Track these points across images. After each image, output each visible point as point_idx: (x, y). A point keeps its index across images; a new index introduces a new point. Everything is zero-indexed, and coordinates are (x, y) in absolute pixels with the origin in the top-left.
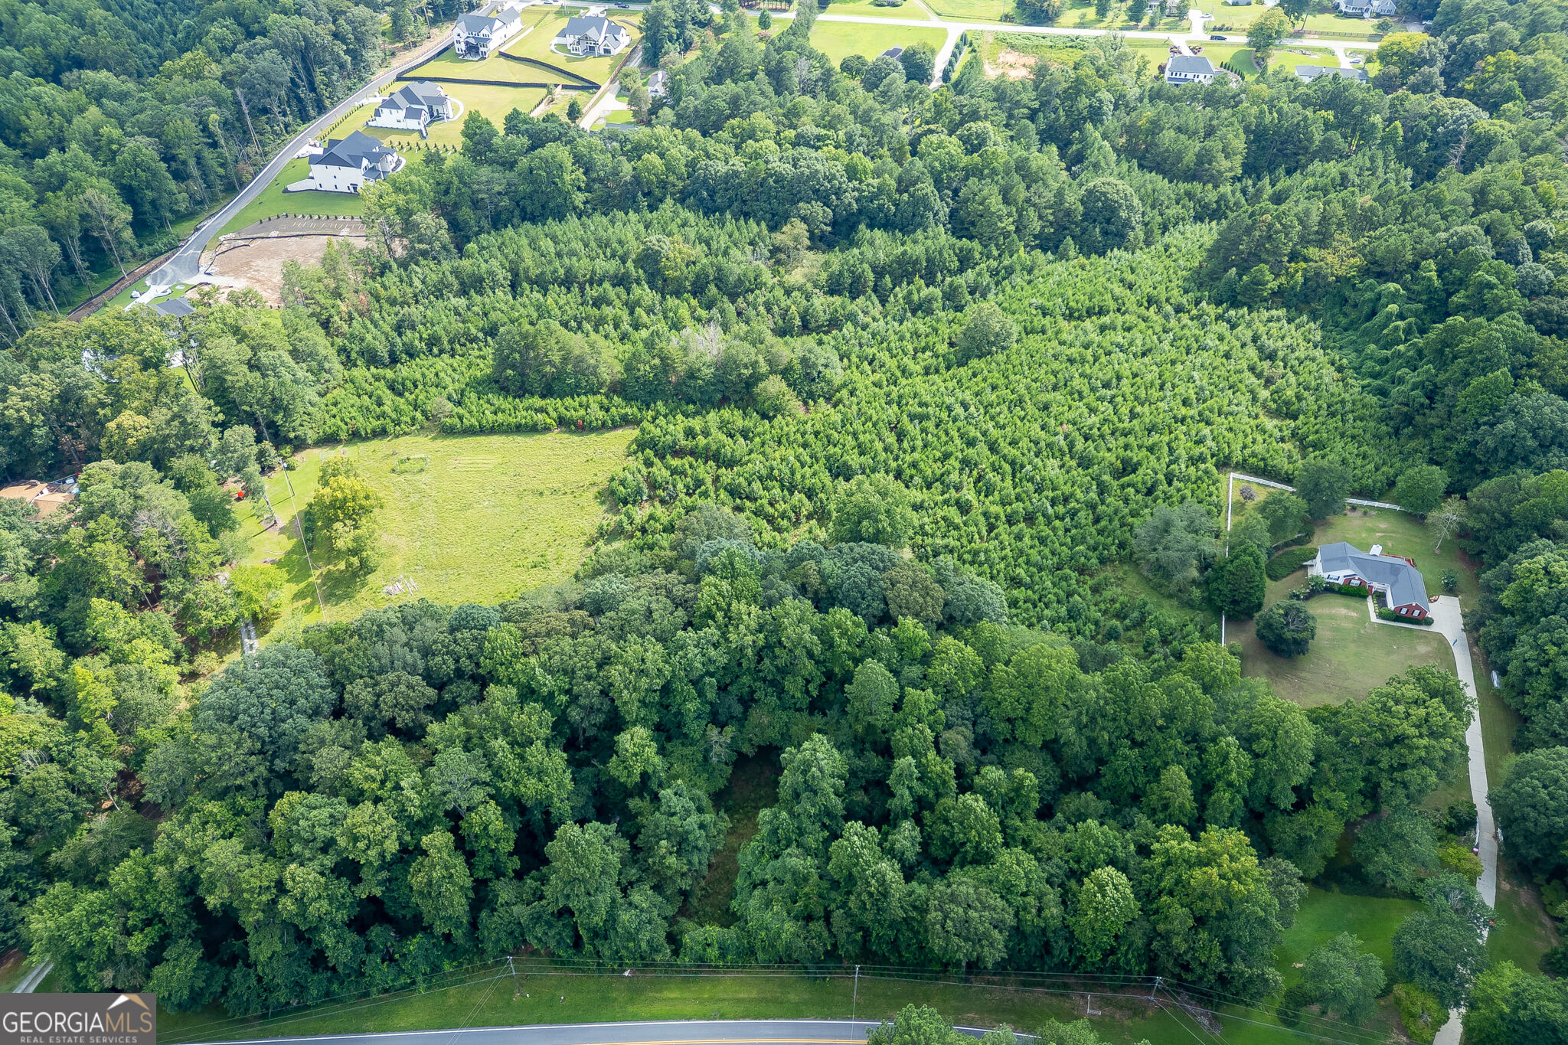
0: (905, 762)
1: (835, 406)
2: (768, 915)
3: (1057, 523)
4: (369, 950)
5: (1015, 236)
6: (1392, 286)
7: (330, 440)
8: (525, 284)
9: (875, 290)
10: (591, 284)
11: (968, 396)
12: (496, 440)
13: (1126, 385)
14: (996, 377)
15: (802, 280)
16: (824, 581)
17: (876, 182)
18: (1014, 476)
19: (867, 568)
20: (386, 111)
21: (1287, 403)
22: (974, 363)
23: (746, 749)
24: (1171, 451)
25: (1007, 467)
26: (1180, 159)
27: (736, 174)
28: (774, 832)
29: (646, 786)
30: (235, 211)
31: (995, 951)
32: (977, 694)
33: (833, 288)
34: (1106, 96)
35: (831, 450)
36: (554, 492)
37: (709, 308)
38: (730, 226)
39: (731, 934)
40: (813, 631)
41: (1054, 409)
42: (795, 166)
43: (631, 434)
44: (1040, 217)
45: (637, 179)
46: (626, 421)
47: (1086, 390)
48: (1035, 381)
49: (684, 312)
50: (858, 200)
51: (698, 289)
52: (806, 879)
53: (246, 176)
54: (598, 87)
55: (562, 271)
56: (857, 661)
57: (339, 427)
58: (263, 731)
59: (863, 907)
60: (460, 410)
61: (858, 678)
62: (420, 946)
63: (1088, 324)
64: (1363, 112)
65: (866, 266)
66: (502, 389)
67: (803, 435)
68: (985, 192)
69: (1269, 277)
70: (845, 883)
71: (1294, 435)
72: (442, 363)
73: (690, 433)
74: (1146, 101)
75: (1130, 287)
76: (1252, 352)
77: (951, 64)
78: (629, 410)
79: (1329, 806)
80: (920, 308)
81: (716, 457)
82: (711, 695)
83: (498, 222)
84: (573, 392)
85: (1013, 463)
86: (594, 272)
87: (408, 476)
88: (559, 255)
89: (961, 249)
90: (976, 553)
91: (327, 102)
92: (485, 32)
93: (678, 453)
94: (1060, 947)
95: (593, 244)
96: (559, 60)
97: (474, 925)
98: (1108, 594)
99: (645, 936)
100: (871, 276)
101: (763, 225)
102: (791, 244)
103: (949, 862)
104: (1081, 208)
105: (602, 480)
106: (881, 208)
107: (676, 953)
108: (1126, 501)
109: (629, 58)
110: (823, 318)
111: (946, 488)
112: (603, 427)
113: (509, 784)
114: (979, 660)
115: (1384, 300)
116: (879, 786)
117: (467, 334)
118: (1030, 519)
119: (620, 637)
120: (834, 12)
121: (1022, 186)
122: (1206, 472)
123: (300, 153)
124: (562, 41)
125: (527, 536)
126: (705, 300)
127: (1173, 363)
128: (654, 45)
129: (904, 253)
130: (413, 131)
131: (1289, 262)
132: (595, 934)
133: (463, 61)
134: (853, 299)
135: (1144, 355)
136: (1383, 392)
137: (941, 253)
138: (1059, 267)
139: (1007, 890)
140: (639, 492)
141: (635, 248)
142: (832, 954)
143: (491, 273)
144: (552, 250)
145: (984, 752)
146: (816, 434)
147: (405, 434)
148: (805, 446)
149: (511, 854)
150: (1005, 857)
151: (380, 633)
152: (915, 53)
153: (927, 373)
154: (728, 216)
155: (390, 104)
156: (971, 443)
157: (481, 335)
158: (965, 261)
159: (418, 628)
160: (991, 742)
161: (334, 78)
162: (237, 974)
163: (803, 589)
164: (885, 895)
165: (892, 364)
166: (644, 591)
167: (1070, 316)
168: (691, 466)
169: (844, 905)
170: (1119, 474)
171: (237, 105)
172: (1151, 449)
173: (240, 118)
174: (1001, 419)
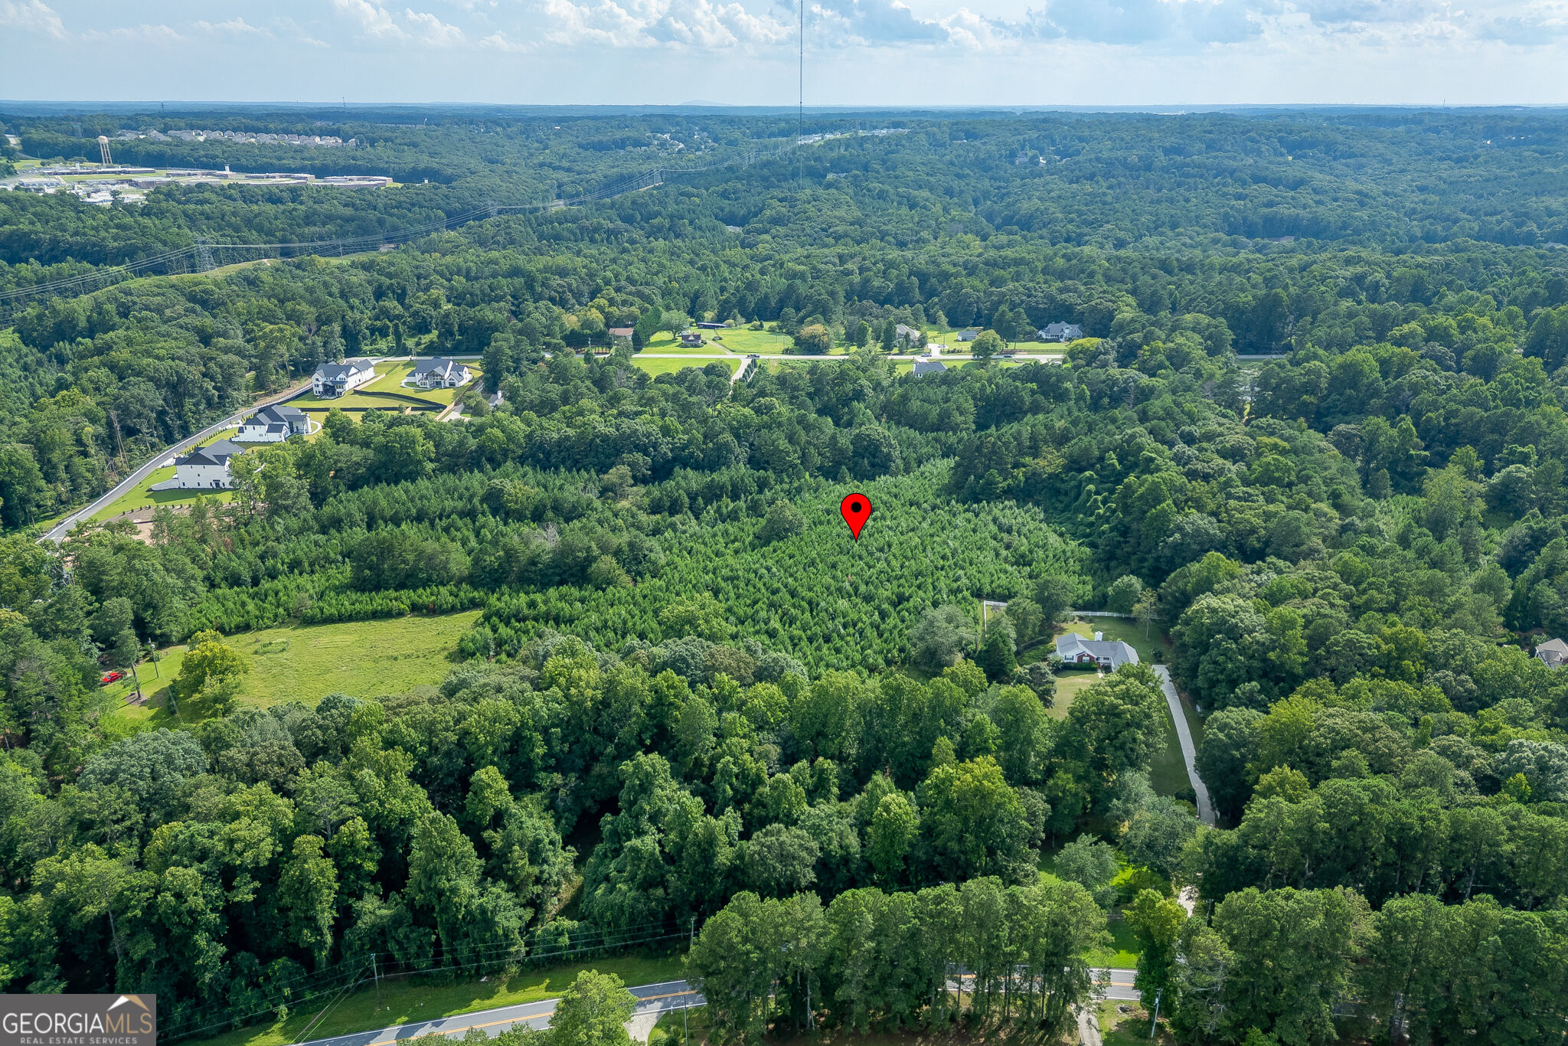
1: (660, 578)
2: (613, 895)
3: (849, 638)
5: (801, 467)
9: (690, 508)
11: (770, 563)
13: (896, 550)
14: (792, 549)
15: (628, 506)
16: (652, 661)
17: (686, 437)
18: (811, 611)
19: (690, 647)
20: (250, 428)
21: (1023, 556)
22: (774, 543)
23: (589, 805)
24: (934, 588)
25: (804, 604)
26: (926, 419)
27: (567, 438)
28: (616, 831)
30: (100, 508)
33: (655, 508)
34: (864, 382)
35: (657, 604)
36: (408, 657)
38: (564, 475)
39: (580, 926)
41: (840, 566)
43: (478, 614)
44: (820, 454)
45: (481, 448)
46: (474, 604)
48: (824, 550)
50: (672, 450)
51: (537, 515)
53: (110, 483)
54: (445, 407)
55: (414, 511)
57: (204, 625)
60: (321, 604)
64: (1058, 381)
65: (681, 492)
66: (358, 590)
67: (633, 598)
73: (532, 605)
74: (897, 385)
75: (896, 496)
76: (994, 528)
77: (744, 375)
78: (476, 594)
80: (730, 517)
81: (556, 618)
82: (556, 742)
83: (353, 486)
84: (425, 584)
85: (810, 603)
87: (271, 655)
89: (759, 478)
91: (193, 429)
92: (342, 376)
93: (522, 619)
95: (442, 491)
96: (410, 392)
99: (501, 922)
100: (686, 500)
102: (617, 481)
104: (851, 447)
105: (453, 645)
106: (691, 454)
108: (902, 620)
109: (471, 389)
111: (755, 622)
112: (453, 610)
113: (375, 804)
115: (1084, 484)
117: (326, 558)
118: (827, 639)
119: (472, 702)
120: (647, 353)
121: (803, 433)
122: (964, 598)
123: (165, 463)
124: (412, 379)
126: (543, 523)
127: (932, 536)
128: (494, 376)
129: (712, 481)
130: (274, 442)
132: (453, 936)
134: (673, 515)
135: (908, 532)
136: (1093, 545)
137: (742, 480)
138: (839, 487)
139: (813, 830)
140: (486, 647)
143: (350, 515)
144: (404, 497)
146: (644, 596)
147: (268, 627)
148: (635, 604)
152: (715, 369)
153: (736, 553)
154: (563, 470)
155: (254, 423)
156: (775, 592)
157: (340, 558)
158: (762, 485)
161: (202, 407)
164: (711, 843)
165: (707, 551)
168: (533, 627)
170: (895, 605)
171: (109, 424)
172: (919, 587)
173: (111, 436)
174: (798, 575)
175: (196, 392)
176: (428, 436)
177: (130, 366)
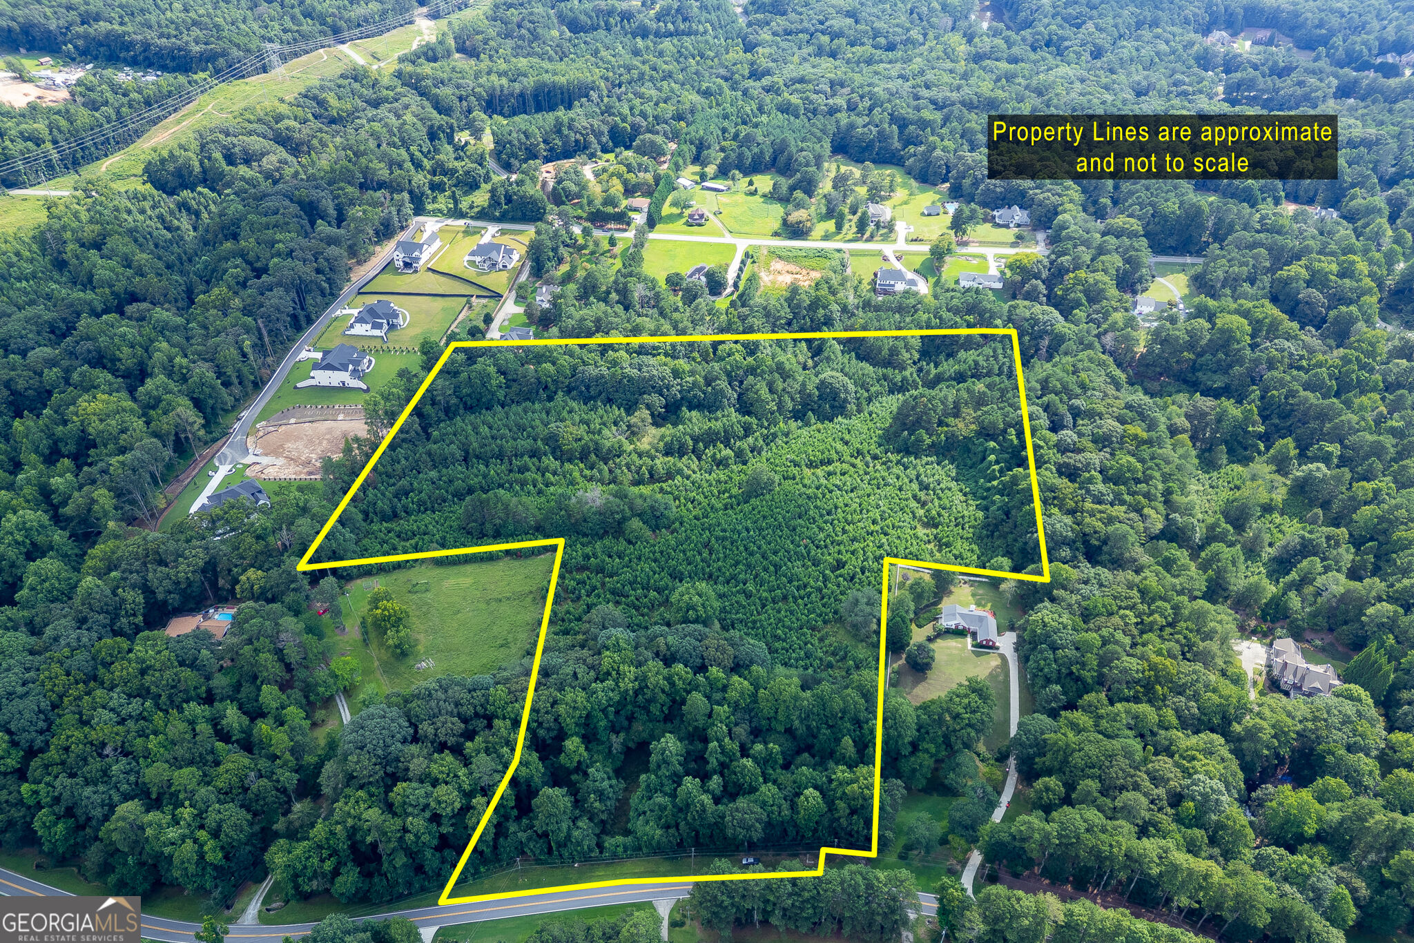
0: (713, 745)
1: (672, 533)
2: (647, 828)
3: (800, 601)
4: (443, 862)
5: (777, 414)
6: (992, 444)
8: (473, 460)
9: (693, 452)
10: (516, 459)
11: (749, 524)
12: (469, 568)
13: (840, 515)
14: (766, 511)
15: (648, 447)
16: (668, 649)
18: (775, 575)
19: (693, 641)
21: (933, 518)
22: (753, 501)
23: (631, 745)
24: (864, 553)
28: (648, 786)
29: (581, 769)
31: (757, 834)
32: (751, 706)
33: (668, 452)
35: (671, 563)
36: (508, 599)
37: (591, 469)
38: (601, 412)
39: (629, 840)
40: (665, 678)
41: (799, 530)
42: (640, 371)
47: (817, 517)
48: (788, 512)
49: (576, 474)
50: (680, 392)
51: (584, 457)
52: (665, 808)
53: (266, 378)
54: (501, 296)
55: (496, 450)
56: (689, 692)
58: (380, 752)
59: (694, 819)
61: (689, 702)
63: (819, 472)
65: (687, 437)
68: (758, 386)
69: (926, 437)
70: (684, 808)
71: (936, 538)
72: (427, 518)
73: (586, 557)
74: (860, 309)
75: (846, 443)
77: (738, 277)
79: (927, 751)
80: (721, 463)
82: (611, 717)
83: (449, 411)
85: (775, 566)
86: (517, 449)
87: (419, 595)
88: (494, 438)
89: (745, 423)
90: (754, 622)
91: (313, 317)
92: (417, 253)
94: (792, 832)
95: (515, 429)
96: (471, 274)
97: (495, 847)
98: (827, 642)
99: (586, 843)
100: (691, 443)
101: (622, 409)
102: (641, 424)
103: (738, 794)
104: (817, 392)
106: (695, 396)
107: (601, 852)
108: (838, 586)
109: (520, 272)
110: (662, 472)
111: (738, 583)
112: (533, 555)
114: (751, 688)
115: (988, 452)
116: (701, 759)
119: (561, 689)
120: (660, 232)
123: (300, 358)
124: (472, 258)
125: (495, 628)
127: (869, 496)
128: (538, 264)
129: (710, 428)
130: (378, 337)
131: (937, 427)
132: (559, 845)
133: (403, 276)
134: (681, 457)
135: (852, 491)
136: (986, 509)
137: (732, 427)
138: (805, 432)
139: (764, 804)
141: (542, 431)
142: (680, 845)
145: (756, 736)
146: (662, 552)
148: (655, 561)
149: (512, 808)
150: (763, 788)
151: (430, 695)
153: (726, 509)
154: (599, 403)
155: (360, 320)
158: (748, 430)
159: (450, 691)
160: (761, 731)
161: (319, 299)
162: (376, 879)
163: (657, 654)
164: (704, 811)
165: (705, 502)
166: (571, 662)
167: (811, 465)
169: (685, 819)
170: (835, 570)
171: (259, 331)
174: (769, 538)
175: (313, 288)
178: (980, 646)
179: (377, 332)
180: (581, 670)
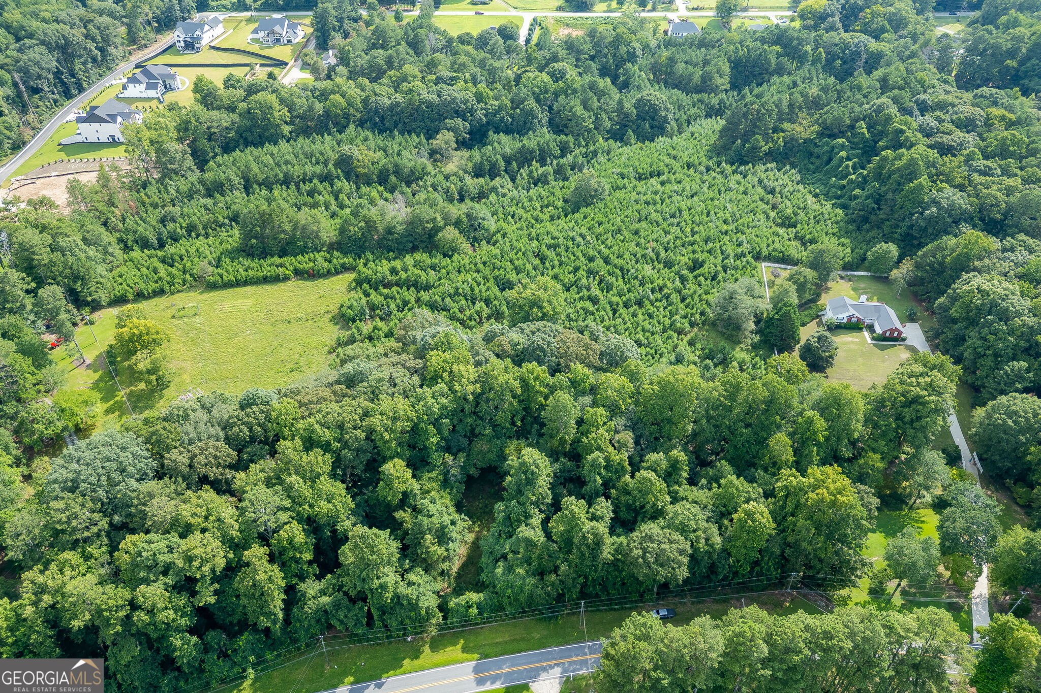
0: (594, 456)
1: (494, 245)
2: (512, 577)
3: (658, 304)
4: (205, 651)
5: (595, 131)
6: (841, 141)
7: (120, 301)
8: (255, 186)
9: (506, 171)
10: (304, 183)
11: (584, 230)
12: (248, 289)
13: (685, 213)
14: (600, 217)
15: (456, 169)
16: (514, 347)
17: (496, 103)
18: (623, 278)
19: (544, 336)
20: (131, 85)
21: (788, 218)
22: (583, 210)
23: (473, 472)
24: (723, 252)
25: (618, 272)
26: (691, 80)
27: (398, 104)
28: (507, 517)
29: (405, 502)
30: (22, 161)
31: (682, 572)
32: (632, 409)
33: (478, 172)
34: (636, 45)
35: (497, 272)
36: (299, 320)
37: (392, 192)
38: (399, 139)
39: (485, 596)
40: (516, 380)
41: (642, 233)
42: (439, 96)
43: (350, 277)
44: (610, 119)
45: (327, 113)
46: (345, 269)
47: (660, 220)
48: (627, 216)
49: (374, 194)
50: (486, 116)
51: (383, 179)
52: (536, 546)
53: (27, 137)
54: (286, 64)
55: (281, 175)
56: (548, 395)
57: (126, 290)
59: (583, 556)
60: (220, 271)
61: (551, 405)
62: (248, 641)
64: (799, 44)
65: (498, 157)
66: (248, 255)
67: (475, 264)
68: (572, 103)
69: (763, 143)
70: (566, 542)
71: (796, 237)
72: (200, 242)
73: (393, 271)
74: (662, 47)
75: (675, 158)
76: (759, 190)
77: (529, 35)
78: (346, 260)
80: (540, 181)
81: (416, 285)
82: (446, 431)
83: (227, 148)
84: (303, 251)
85: (621, 269)
86: (305, 174)
87: (186, 320)
88: (278, 165)
89: (561, 142)
91: (85, 85)
92: (198, 33)
93: (388, 285)
95: (301, 156)
96: (255, 48)
97: (288, 619)
100: (502, 164)
101: (422, 136)
102: (444, 146)
104: (635, 111)
105: (334, 309)
106: (502, 119)
107: (445, 617)
108: (700, 285)
109: (305, 45)
110: (474, 192)
111: (580, 289)
112: (329, 274)
113: (306, 507)
114: (631, 385)
115: (836, 150)
116: (579, 475)
117: (216, 222)
118: (640, 304)
119: (374, 398)
120: (445, 10)
121: (595, 99)
122: (748, 262)
123: (68, 119)
124: (255, 36)
125: (283, 351)
126: (388, 187)
127: (712, 199)
128: (323, 35)
129: (524, 146)
130: (153, 98)
131: (773, 133)
132: (384, 611)
133: (183, 54)
134: (492, 180)
135: (692, 197)
136: (845, 206)
137: (547, 144)
138: (626, 150)
139: (683, 530)
140: (363, 313)
141: (334, 156)
142: (562, 597)
143: (229, 180)
144: (272, 162)
146: (484, 263)
147: (179, 291)
148: (478, 271)
149: (310, 563)
150: (676, 508)
151: (186, 417)
152: (505, 28)
153: (553, 219)
154: (397, 133)
155: (134, 80)
156: (591, 259)
157: (227, 221)
158: (564, 150)
159: (215, 410)
161: (89, 65)
163: (498, 356)
164: (598, 544)
165: (527, 216)
166: (385, 367)
167: (640, 179)
168: (398, 293)
169: (567, 559)
170: (692, 269)
171: (15, 85)
172: (710, 252)
173: (19, 95)
174: (609, 242)
175: (83, 52)
176: (282, 101)
177: (22, 28)
178: (883, 338)
179: (152, 93)
180: (400, 375)
